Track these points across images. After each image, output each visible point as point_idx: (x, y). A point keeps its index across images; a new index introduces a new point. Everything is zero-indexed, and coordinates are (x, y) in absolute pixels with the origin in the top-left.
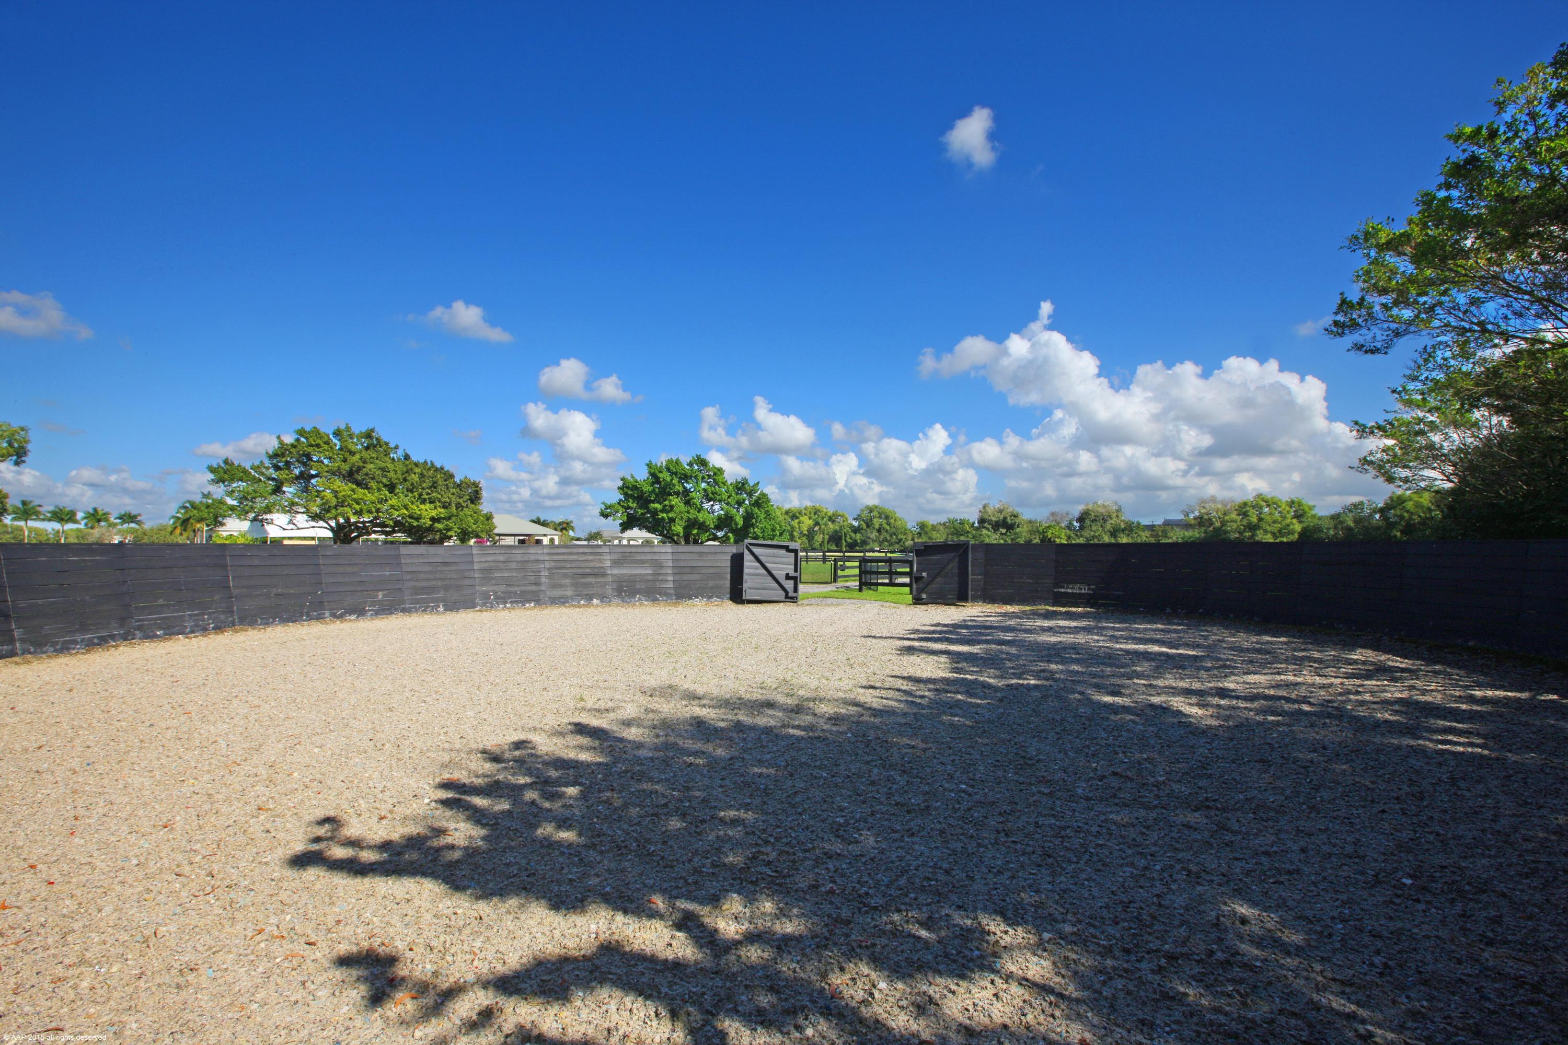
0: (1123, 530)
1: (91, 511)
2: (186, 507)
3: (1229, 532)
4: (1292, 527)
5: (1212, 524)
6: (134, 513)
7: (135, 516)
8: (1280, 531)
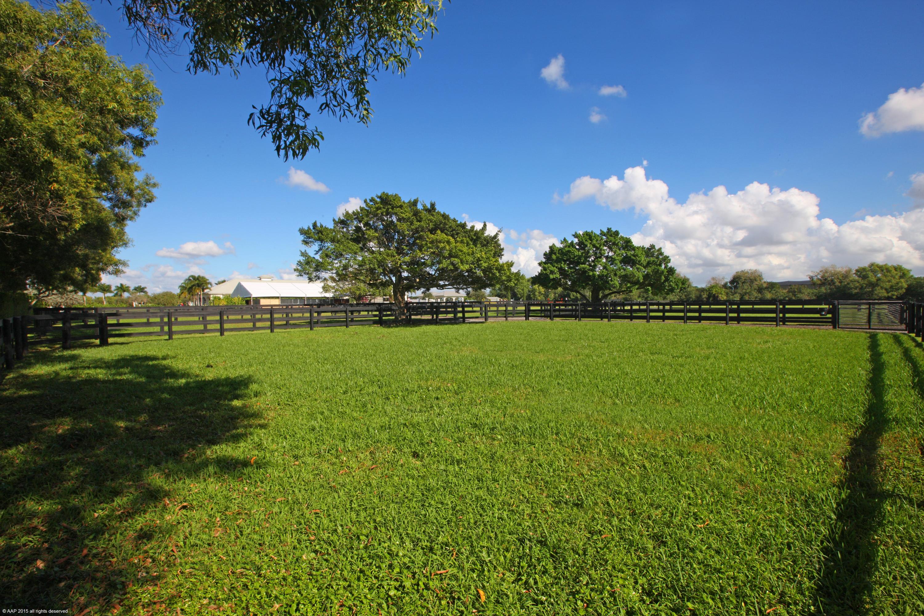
0: (767, 288)
1: (119, 286)
2: (190, 280)
3: (851, 288)
4: (900, 284)
5: (834, 283)
6: (143, 286)
7: (143, 288)
8: (891, 287)
